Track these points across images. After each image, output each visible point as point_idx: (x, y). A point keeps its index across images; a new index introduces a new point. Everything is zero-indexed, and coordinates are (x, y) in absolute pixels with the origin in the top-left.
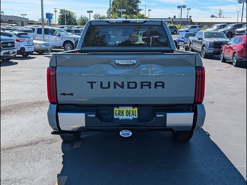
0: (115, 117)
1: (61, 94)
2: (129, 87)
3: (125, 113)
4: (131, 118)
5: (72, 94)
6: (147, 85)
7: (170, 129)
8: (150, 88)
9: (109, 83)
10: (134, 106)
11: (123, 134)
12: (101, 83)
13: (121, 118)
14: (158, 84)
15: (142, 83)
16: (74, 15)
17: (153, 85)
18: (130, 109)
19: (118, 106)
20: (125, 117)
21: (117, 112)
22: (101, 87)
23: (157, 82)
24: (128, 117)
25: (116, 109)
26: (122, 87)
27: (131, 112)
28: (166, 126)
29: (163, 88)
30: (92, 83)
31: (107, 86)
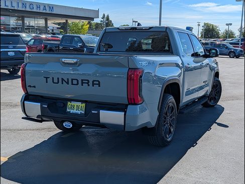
0: (68, 110)
1: (29, 86)
2: (72, 84)
3: (75, 107)
4: (79, 112)
5: (34, 87)
6: (86, 83)
7: (104, 126)
8: (89, 85)
9: (58, 78)
10: (82, 102)
11: (65, 125)
12: (53, 78)
13: (72, 111)
14: (95, 82)
15: (82, 80)
16: (218, 28)
17: (91, 83)
18: (79, 104)
19: (71, 100)
20: (75, 111)
21: (70, 106)
22: (53, 81)
23: (94, 81)
24: (77, 111)
25: (69, 103)
26: (68, 83)
27: (80, 107)
28: (100, 123)
29: (99, 86)
30: (47, 78)
31: (57, 82)
